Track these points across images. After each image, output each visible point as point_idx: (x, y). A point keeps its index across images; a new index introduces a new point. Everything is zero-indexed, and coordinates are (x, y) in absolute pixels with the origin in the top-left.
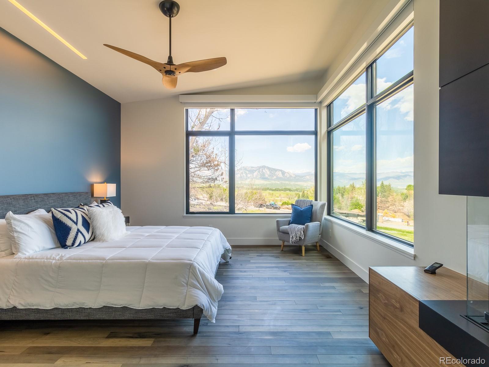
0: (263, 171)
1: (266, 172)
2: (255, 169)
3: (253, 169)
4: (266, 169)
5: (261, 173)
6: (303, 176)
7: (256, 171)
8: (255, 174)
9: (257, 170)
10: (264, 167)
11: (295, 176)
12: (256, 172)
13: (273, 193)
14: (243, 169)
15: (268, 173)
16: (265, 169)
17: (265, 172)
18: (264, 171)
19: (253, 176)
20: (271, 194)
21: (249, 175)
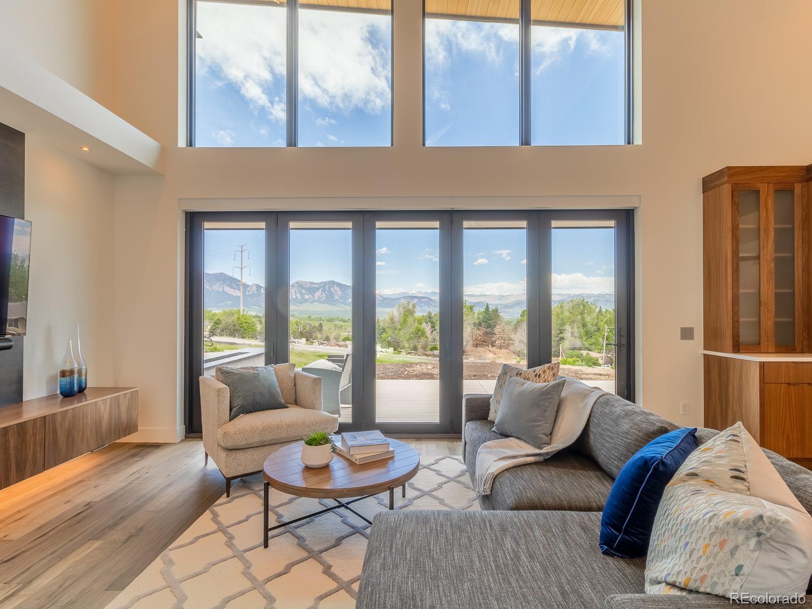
0: (330, 290)
1: (336, 291)
2: (316, 286)
3: (314, 286)
4: (335, 287)
5: (326, 292)
6: (396, 299)
7: (318, 289)
8: (317, 294)
9: (320, 288)
10: (332, 283)
11: (382, 299)
12: (318, 291)
13: (341, 326)
14: (296, 285)
15: (339, 292)
16: (333, 287)
17: (334, 291)
18: (332, 289)
19: (314, 297)
20: (338, 327)
21: (307, 297)
